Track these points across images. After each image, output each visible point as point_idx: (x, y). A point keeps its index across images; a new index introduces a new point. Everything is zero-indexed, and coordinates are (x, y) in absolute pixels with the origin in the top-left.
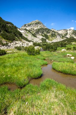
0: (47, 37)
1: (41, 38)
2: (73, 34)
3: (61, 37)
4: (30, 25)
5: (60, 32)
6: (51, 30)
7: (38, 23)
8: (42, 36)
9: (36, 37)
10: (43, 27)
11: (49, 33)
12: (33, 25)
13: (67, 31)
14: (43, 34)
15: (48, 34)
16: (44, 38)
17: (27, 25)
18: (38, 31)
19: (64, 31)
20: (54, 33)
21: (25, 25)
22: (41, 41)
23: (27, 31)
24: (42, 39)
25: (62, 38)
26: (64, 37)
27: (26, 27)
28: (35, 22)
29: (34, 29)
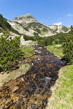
0: (39, 32)
1: (33, 32)
2: (62, 29)
3: (52, 32)
4: (22, 18)
5: (51, 27)
6: (43, 25)
7: (30, 17)
8: (34, 30)
9: (28, 31)
10: (35, 21)
11: (41, 27)
12: (24, 19)
13: (57, 27)
14: (35, 29)
15: (40, 29)
16: (36, 32)
17: (18, 19)
18: (30, 25)
19: (55, 26)
20: (45, 28)
21: (16, 18)
22: (33, 35)
23: (19, 24)
24: (35, 34)
25: (54, 33)
26: (55, 32)
27: (18, 20)
28: (27, 16)
29: (25, 23)
